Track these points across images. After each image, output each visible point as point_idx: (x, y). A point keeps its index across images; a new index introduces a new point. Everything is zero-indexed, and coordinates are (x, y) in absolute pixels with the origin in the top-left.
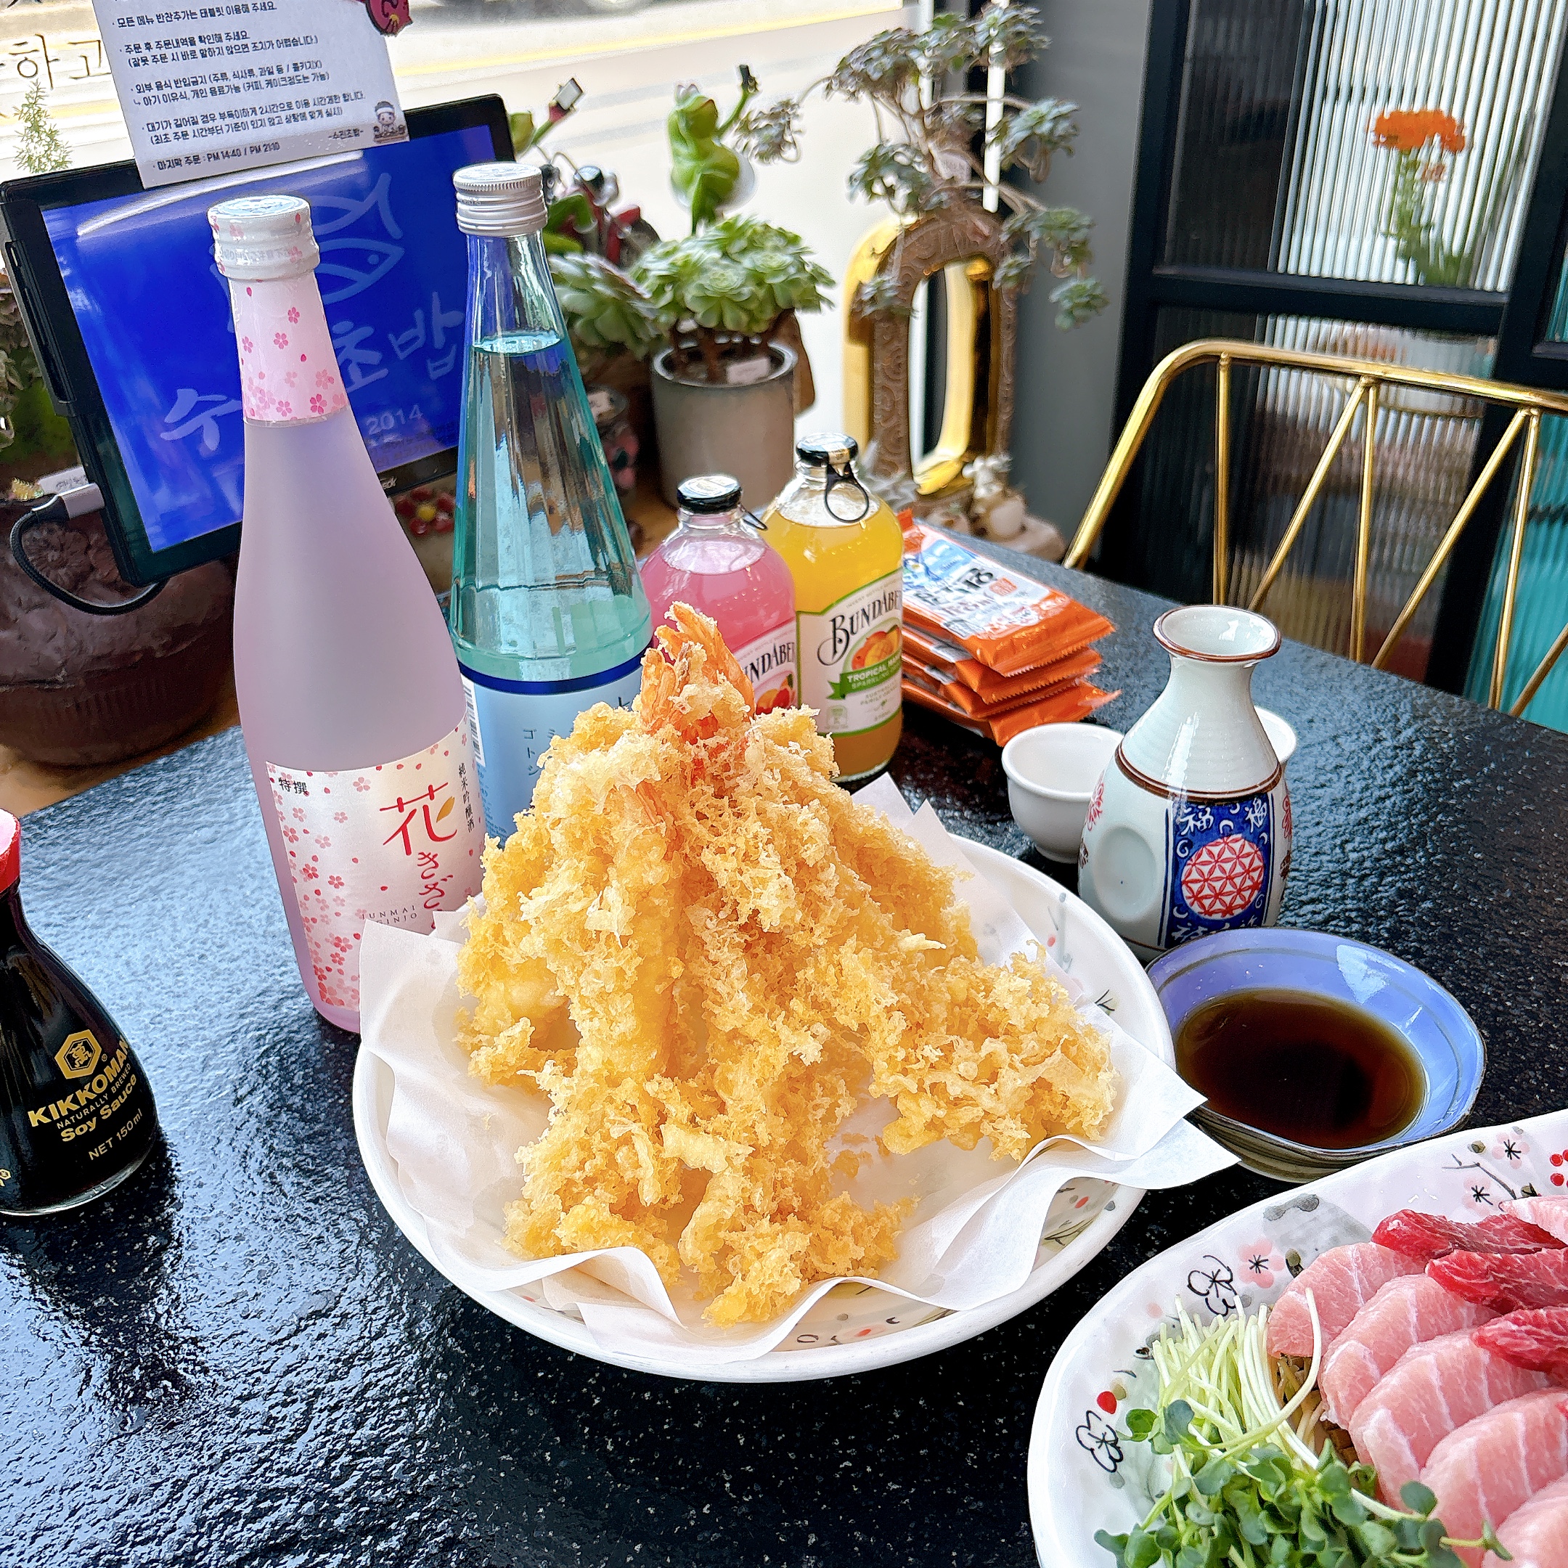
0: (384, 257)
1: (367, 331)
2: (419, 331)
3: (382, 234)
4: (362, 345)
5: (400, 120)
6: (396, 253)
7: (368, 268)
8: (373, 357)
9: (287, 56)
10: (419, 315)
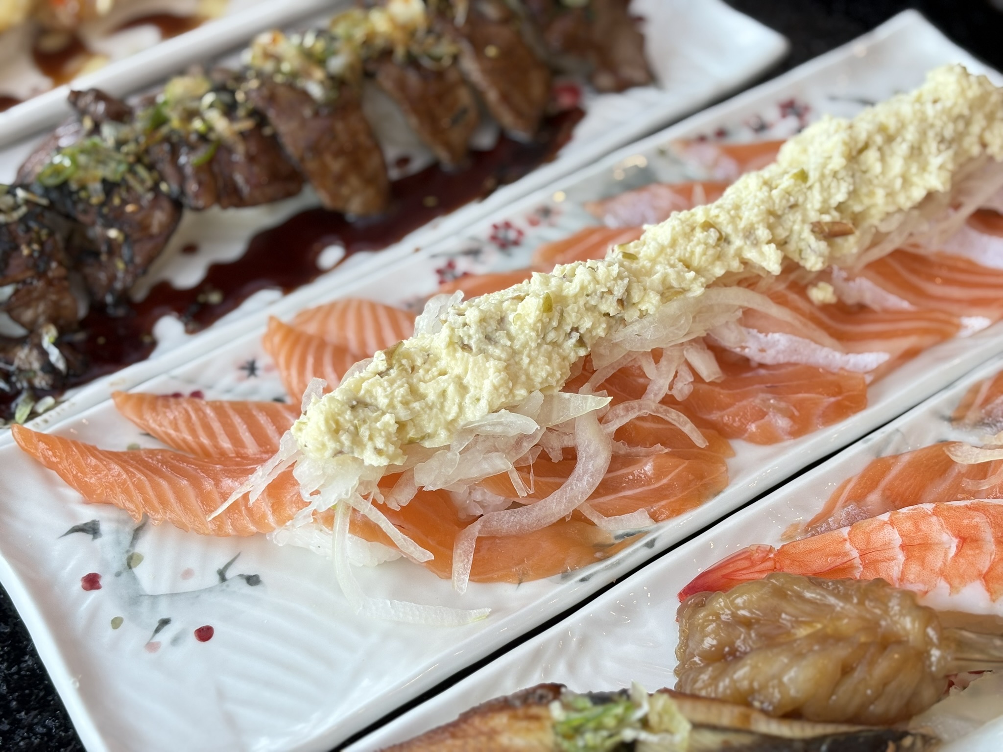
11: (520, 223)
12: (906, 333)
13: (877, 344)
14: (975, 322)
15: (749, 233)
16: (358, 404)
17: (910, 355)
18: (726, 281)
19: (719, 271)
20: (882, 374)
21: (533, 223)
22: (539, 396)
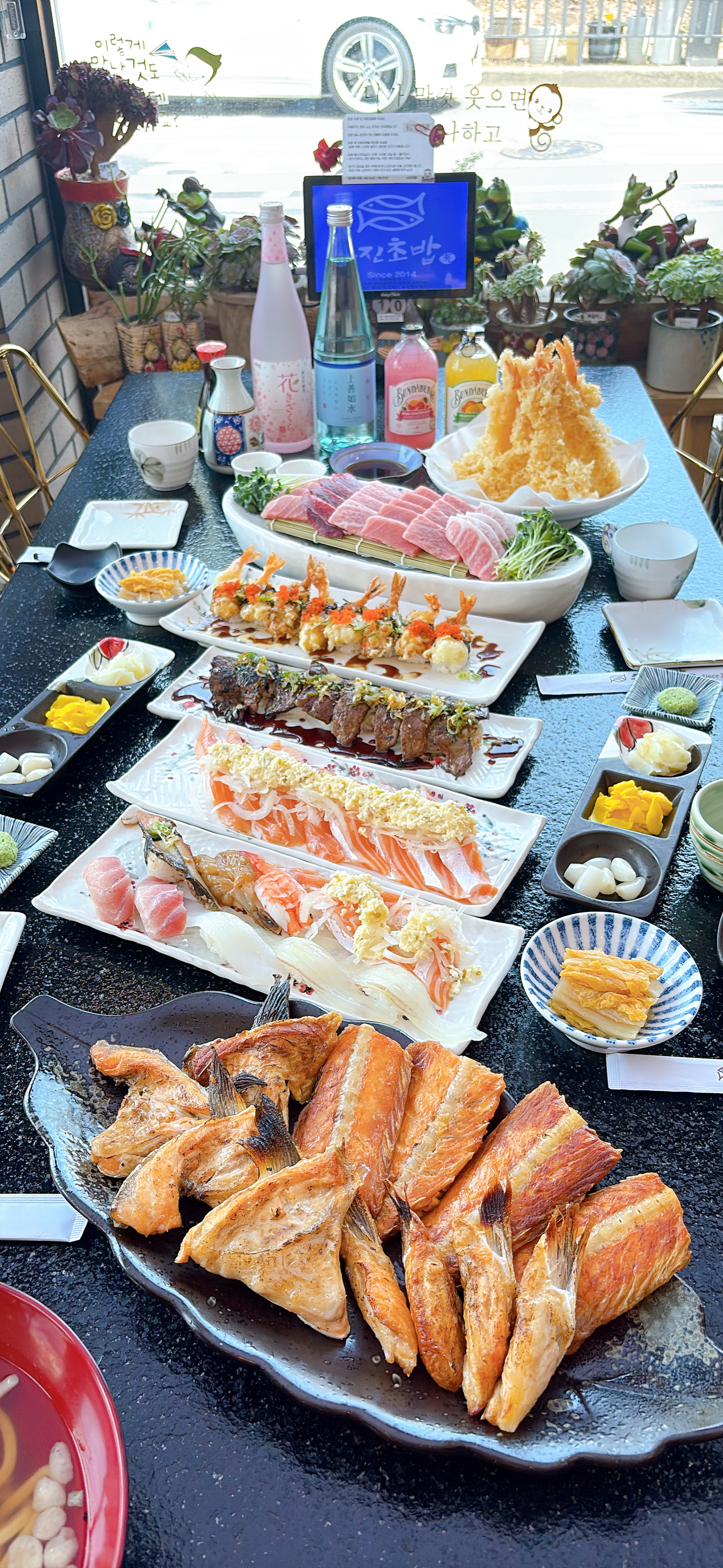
0: (416, 220)
1: (403, 243)
2: (423, 247)
3: (418, 213)
4: (400, 247)
5: (433, 176)
6: (421, 220)
7: (409, 223)
8: (404, 252)
9: (398, 151)
10: (424, 242)
11: (361, 772)
12: (369, 859)
13: (360, 855)
14: (393, 876)
15: (351, 794)
16: (226, 749)
17: (365, 866)
18: (335, 801)
19: (335, 796)
20: (351, 863)
21: (364, 775)
22: (259, 781)
